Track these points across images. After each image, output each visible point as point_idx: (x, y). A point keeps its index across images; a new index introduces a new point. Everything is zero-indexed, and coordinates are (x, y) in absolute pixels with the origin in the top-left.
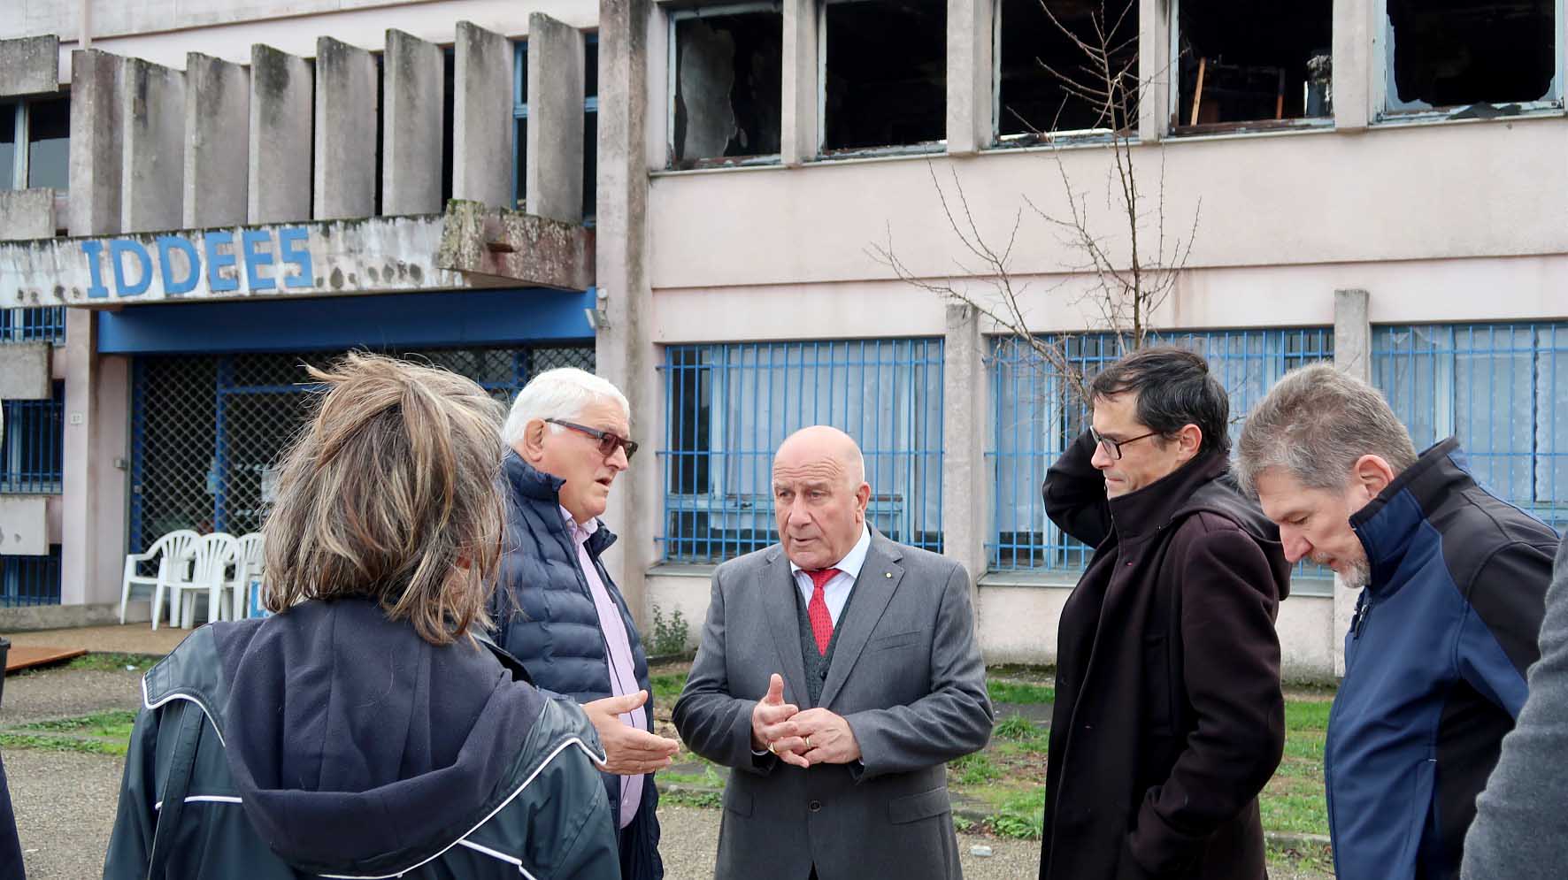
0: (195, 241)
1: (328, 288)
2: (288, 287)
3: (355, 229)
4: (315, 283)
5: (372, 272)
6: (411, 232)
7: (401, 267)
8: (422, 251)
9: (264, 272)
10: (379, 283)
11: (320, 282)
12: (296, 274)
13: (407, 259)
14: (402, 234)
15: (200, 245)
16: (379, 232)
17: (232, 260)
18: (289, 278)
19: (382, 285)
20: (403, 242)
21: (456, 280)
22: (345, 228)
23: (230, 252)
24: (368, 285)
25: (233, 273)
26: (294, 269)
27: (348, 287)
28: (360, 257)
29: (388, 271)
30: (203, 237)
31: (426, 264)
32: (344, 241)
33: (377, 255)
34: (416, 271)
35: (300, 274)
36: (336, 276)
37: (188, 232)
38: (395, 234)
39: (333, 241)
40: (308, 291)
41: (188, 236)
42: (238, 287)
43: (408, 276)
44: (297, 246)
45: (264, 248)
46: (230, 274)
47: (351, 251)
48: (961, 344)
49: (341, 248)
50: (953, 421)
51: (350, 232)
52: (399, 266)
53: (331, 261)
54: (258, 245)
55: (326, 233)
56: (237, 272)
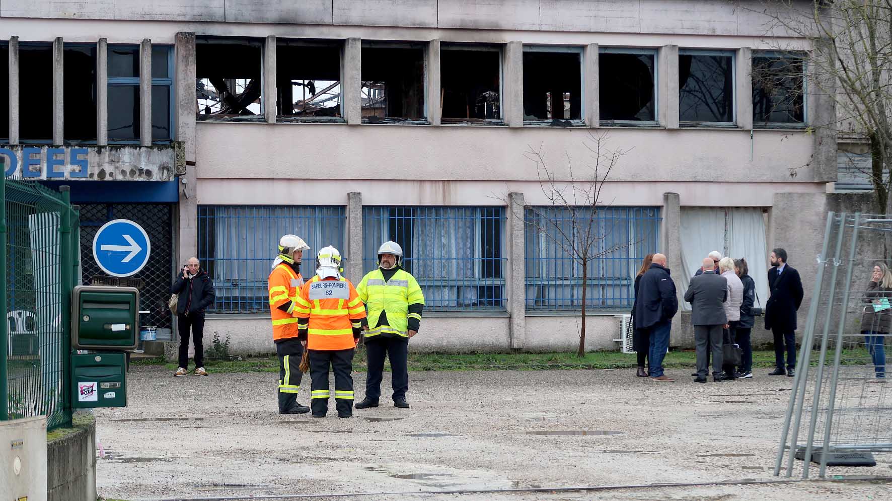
0: (16, 151)
1: (96, 178)
2: (71, 177)
3: (117, 151)
4: (88, 176)
5: (123, 172)
6: (149, 154)
7: (141, 171)
8: (153, 164)
9: (57, 169)
10: (126, 178)
11: (92, 175)
12: (77, 171)
13: (144, 167)
14: (144, 154)
15: (19, 153)
16: (130, 153)
17: (38, 162)
18: (73, 173)
19: (128, 178)
20: (143, 159)
21: (171, 178)
22: (111, 150)
23: (38, 158)
24: (120, 177)
25: (38, 168)
26: (77, 168)
27: (108, 178)
28: (117, 164)
29: (133, 172)
30: (22, 150)
31: (155, 170)
32: (109, 157)
33: (127, 164)
34: (149, 173)
35: (80, 171)
36: (102, 173)
37: (12, 147)
38: (139, 155)
39: (102, 156)
40: (84, 179)
41: (12, 149)
42: (40, 176)
43: (144, 175)
44: (80, 157)
45: (60, 157)
46: (36, 169)
47: (112, 161)
48: (357, 211)
49: (107, 159)
50: (354, 245)
51: (114, 152)
52: (139, 169)
53: (99, 165)
54: (56, 155)
55: (99, 152)
56: (40, 168)
